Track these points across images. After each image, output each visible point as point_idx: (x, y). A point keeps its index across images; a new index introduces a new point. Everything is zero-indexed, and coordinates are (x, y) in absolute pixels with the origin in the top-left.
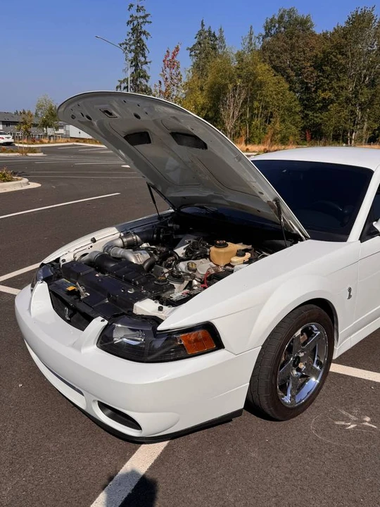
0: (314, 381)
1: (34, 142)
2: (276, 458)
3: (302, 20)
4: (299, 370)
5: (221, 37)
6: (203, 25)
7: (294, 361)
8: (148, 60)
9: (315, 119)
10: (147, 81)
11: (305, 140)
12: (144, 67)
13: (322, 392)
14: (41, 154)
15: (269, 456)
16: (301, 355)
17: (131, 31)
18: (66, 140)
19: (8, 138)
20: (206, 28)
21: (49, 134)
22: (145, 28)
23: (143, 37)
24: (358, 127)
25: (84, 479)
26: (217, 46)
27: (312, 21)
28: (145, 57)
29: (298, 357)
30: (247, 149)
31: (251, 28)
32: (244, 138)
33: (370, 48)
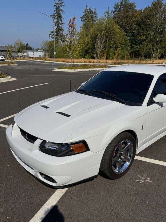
0: (128, 163)
1: (13, 59)
2: (111, 194)
3: (131, 4)
4: (121, 159)
5: (95, 12)
6: (87, 7)
7: (119, 155)
8: (63, 23)
9: (136, 48)
10: (63, 32)
11: (132, 57)
12: (61, 26)
13: (131, 168)
14: (17, 65)
15: (108, 194)
16: (122, 153)
17: (55, 10)
18: (27, 58)
19: (2, 58)
20: (88, 8)
21: (20, 56)
22: (62, 8)
23: (61, 12)
24: (155, 52)
25: (34, 203)
26: (94, 16)
27: (135, 4)
28: (62, 21)
29: (121, 154)
30: (107, 62)
31: (108, 8)
32: (105, 57)
33: (160, 17)
